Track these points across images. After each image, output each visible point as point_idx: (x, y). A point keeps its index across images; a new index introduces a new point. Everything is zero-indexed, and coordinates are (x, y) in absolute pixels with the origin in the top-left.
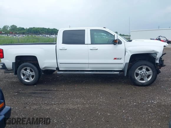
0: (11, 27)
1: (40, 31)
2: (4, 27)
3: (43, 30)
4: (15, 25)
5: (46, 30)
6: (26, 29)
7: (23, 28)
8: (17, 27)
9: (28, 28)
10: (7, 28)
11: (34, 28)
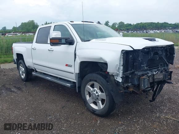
0: (119, 23)
1: (147, 26)
2: (113, 24)
3: (151, 25)
4: (122, 22)
5: (154, 25)
6: (133, 24)
7: (130, 25)
8: (125, 24)
9: (135, 24)
10: (116, 25)
11: (141, 23)
